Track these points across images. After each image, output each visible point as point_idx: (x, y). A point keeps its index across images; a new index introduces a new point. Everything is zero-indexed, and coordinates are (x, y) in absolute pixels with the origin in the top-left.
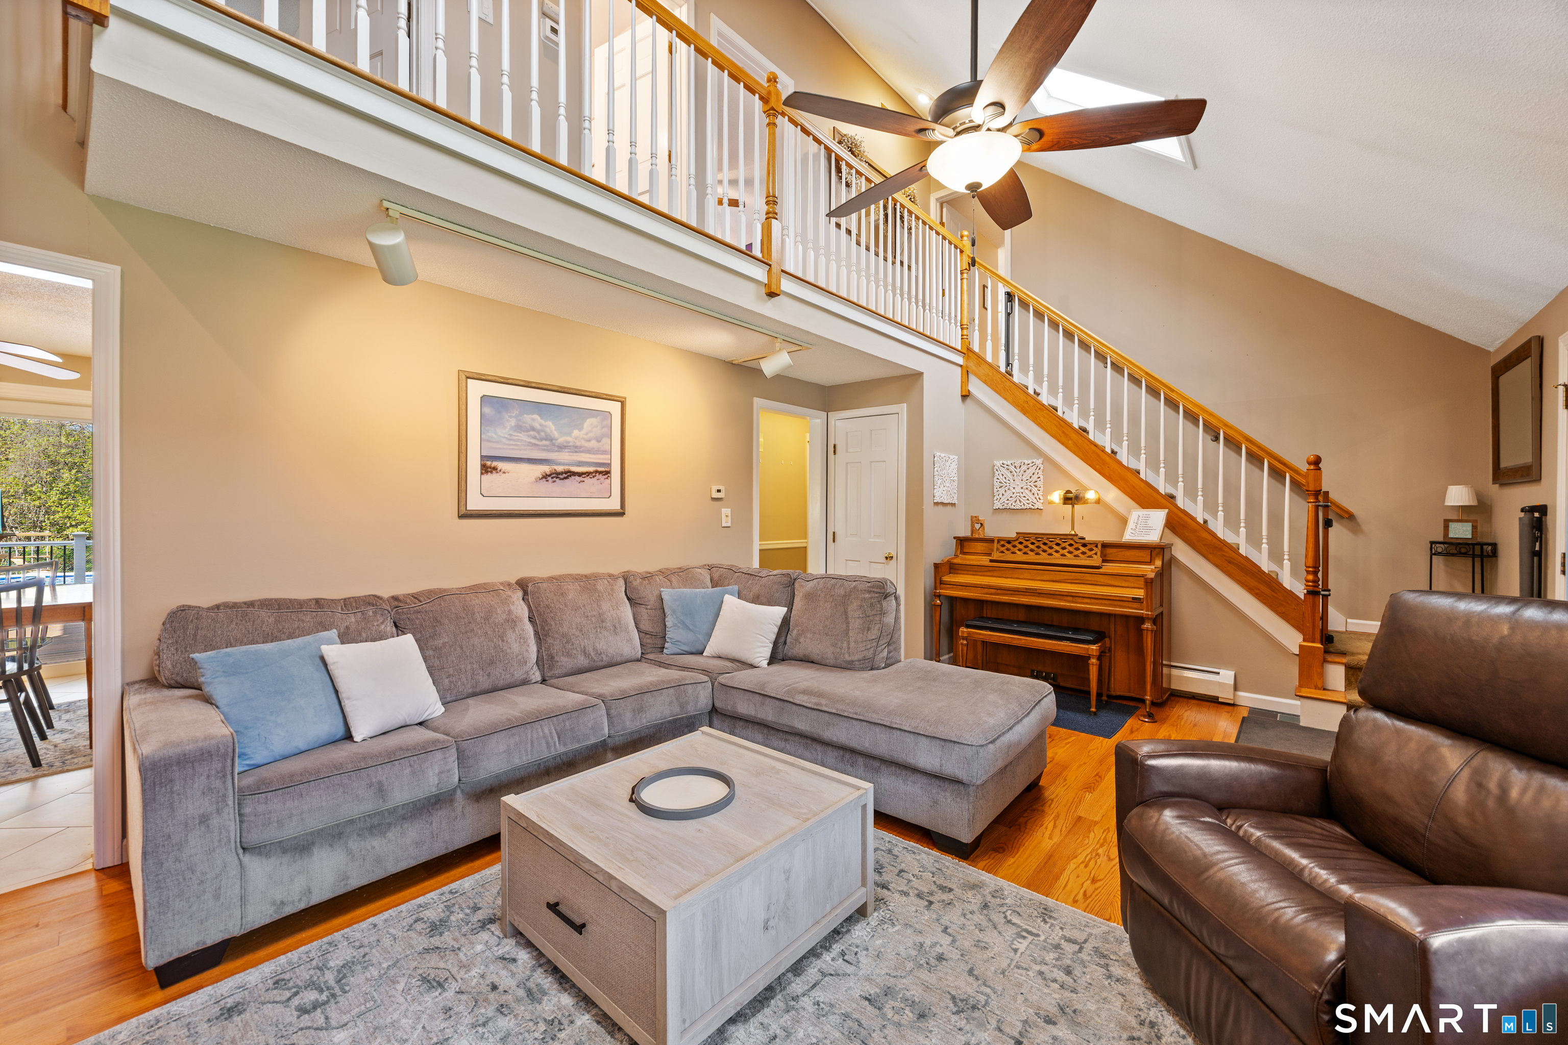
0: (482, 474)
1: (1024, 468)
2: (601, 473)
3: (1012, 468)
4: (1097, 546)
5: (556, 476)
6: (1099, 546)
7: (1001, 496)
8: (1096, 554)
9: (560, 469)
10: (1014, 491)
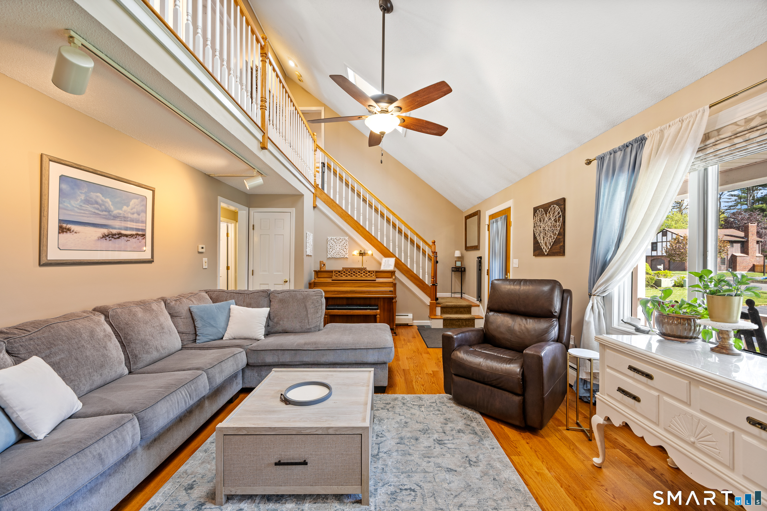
0: (59, 233)
1: (340, 240)
2: (139, 235)
3: (335, 240)
4: (374, 272)
5: (112, 236)
6: (375, 272)
7: (330, 252)
8: (373, 275)
9: (114, 231)
10: (336, 250)
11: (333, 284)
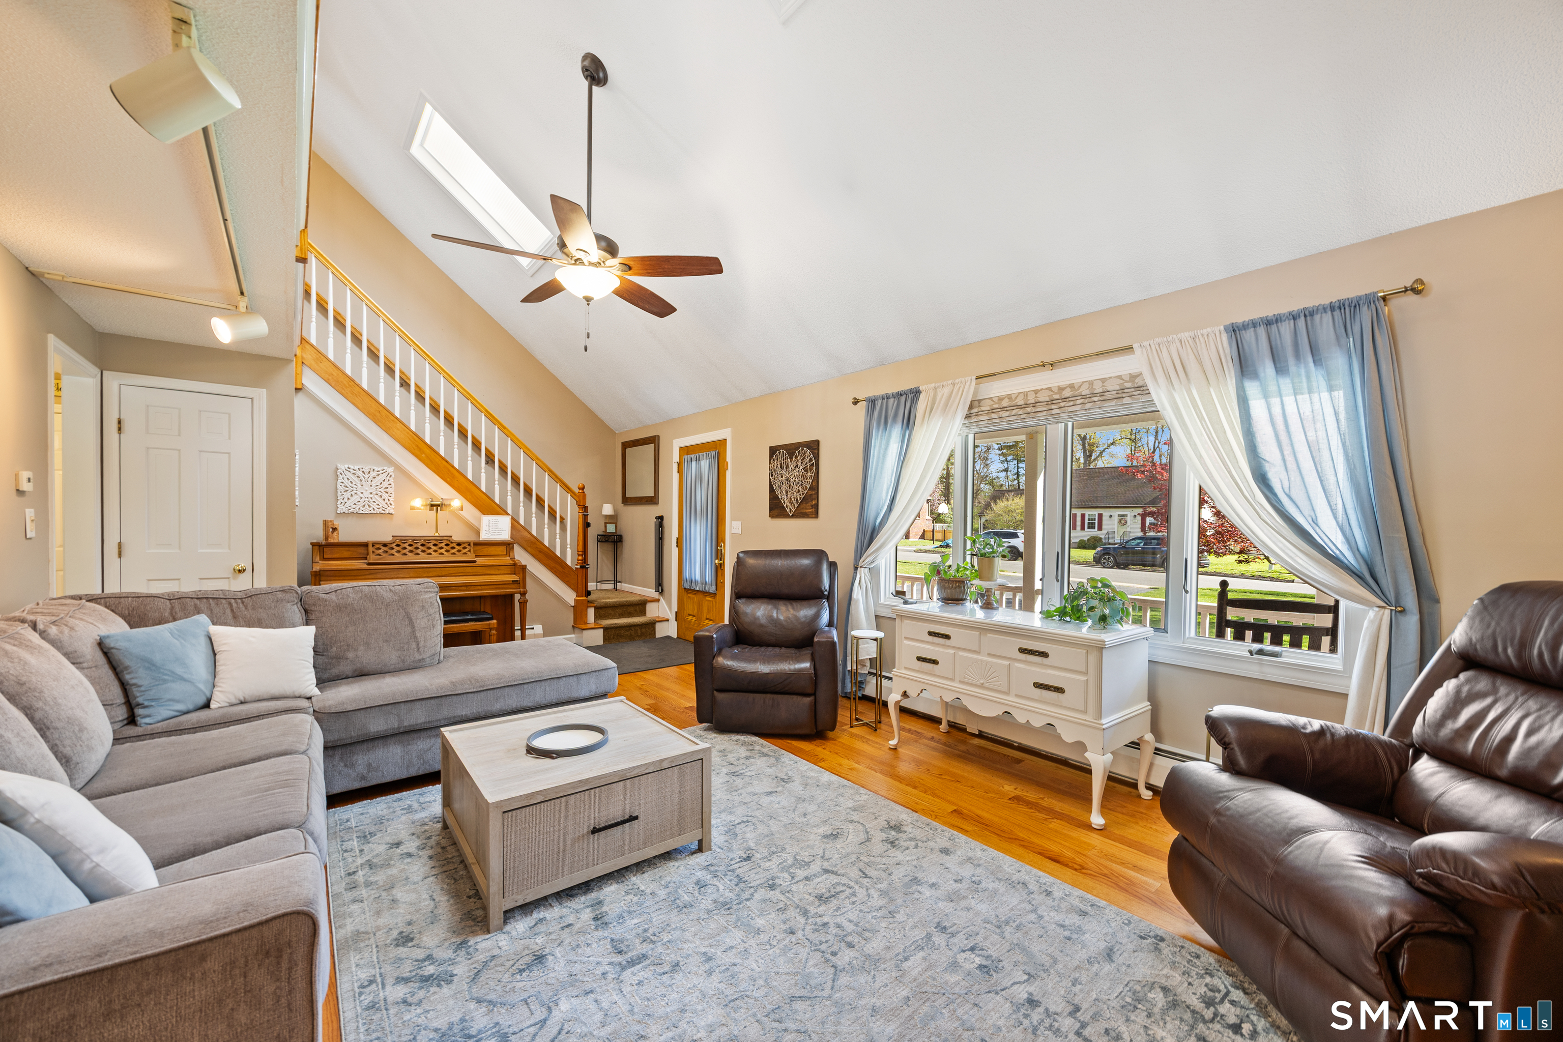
1: (373, 474)
3: (360, 473)
4: (469, 545)
6: (472, 545)
7: (346, 500)
8: (469, 551)
10: (362, 495)
11: (372, 571)
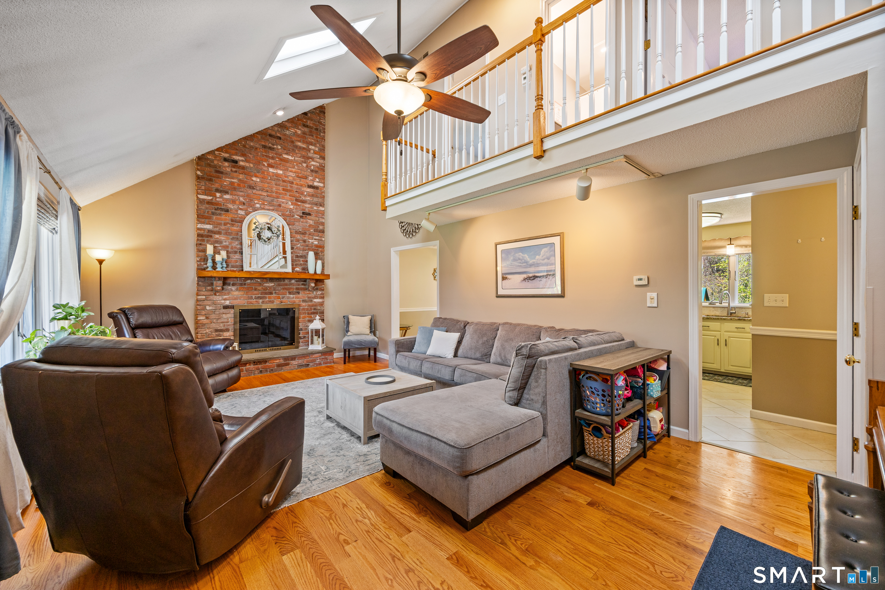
0: (502, 280)
5: (529, 279)
9: (531, 275)
